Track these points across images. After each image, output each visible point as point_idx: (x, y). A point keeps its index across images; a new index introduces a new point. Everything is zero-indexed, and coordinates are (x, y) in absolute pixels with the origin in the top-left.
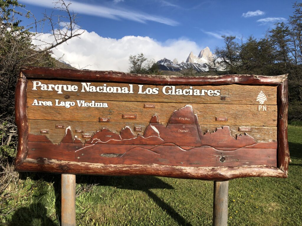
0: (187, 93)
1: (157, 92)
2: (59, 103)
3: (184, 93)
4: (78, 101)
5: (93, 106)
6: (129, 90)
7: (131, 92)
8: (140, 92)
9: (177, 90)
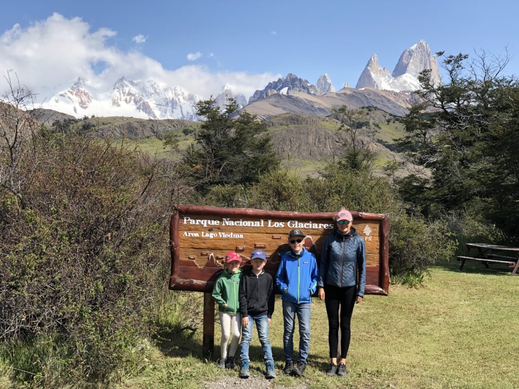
0: (307, 226)
1: (283, 226)
2: (205, 234)
3: (305, 227)
4: (220, 233)
5: (232, 237)
6: (260, 224)
7: (262, 225)
8: (269, 226)
9: (299, 224)
